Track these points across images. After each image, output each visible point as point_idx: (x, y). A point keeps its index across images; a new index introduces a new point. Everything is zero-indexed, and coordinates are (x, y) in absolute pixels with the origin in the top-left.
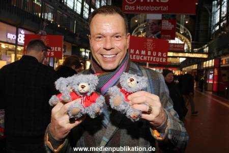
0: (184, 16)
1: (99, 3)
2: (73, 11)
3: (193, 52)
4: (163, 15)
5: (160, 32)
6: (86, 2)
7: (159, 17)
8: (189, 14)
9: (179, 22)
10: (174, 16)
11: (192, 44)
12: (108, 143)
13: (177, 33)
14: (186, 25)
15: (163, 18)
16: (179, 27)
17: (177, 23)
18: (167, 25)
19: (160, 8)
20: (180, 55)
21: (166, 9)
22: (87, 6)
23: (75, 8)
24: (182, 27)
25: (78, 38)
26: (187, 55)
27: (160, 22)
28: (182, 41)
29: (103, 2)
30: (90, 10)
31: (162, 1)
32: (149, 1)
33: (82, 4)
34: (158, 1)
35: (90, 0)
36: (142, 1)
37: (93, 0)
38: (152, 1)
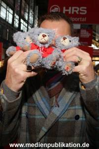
1: (27, 14)
2: (5, 21)
4: (81, 25)
6: (17, 14)
9: (95, 32)
10: (91, 26)
12: (46, 133)
13: (93, 40)
15: (82, 28)
16: (95, 35)
17: (94, 32)
18: (85, 34)
19: (80, 20)
20: (97, 59)
21: (84, 19)
22: (17, 17)
23: (7, 19)
28: (97, 47)
29: (31, 14)
30: (19, 21)
31: (81, 13)
32: (70, 13)
33: (13, 15)
34: (77, 13)
35: (20, 12)
36: (64, 12)
37: (22, 12)
38: (73, 13)
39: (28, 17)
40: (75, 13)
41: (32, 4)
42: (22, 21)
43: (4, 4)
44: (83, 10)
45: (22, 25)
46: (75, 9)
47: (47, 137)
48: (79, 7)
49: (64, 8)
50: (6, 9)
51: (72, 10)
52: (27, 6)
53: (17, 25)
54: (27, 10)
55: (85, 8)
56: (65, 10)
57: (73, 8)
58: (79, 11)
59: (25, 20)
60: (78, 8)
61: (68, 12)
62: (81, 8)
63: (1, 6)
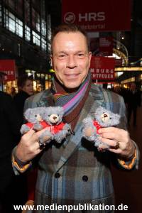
0: (120, 33)
1: (39, 25)
2: (15, 35)
3: (130, 66)
4: (100, 33)
5: (98, 50)
6: (28, 26)
7: (96, 35)
8: (124, 31)
9: (116, 39)
10: (110, 33)
11: (129, 58)
12: (65, 163)
13: (114, 50)
14: (122, 41)
16: (116, 43)
17: (114, 40)
18: (105, 42)
19: (98, 27)
20: (119, 69)
21: (103, 27)
22: (28, 29)
23: (17, 31)
24: (119, 43)
26: (125, 69)
27: (97, 40)
28: (119, 56)
29: (43, 24)
30: (31, 33)
31: (99, 20)
32: (86, 20)
33: (24, 27)
34: (95, 19)
35: (31, 23)
36: (80, 20)
37: (33, 23)
38: (90, 20)
39: (41, 28)
40: (92, 19)
41: (43, 13)
42: (34, 33)
43: (13, 16)
44: (101, 16)
45: (34, 37)
46: (92, 15)
48: (97, 13)
49: (80, 15)
50: (15, 21)
51: (88, 17)
52: (38, 16)
53: (28, 38)
54: (39, 21)
55: (103, 13)
56: (80, 17)
57: (90, 14)
58: (97, 18)
59: (37, 32)
60: (95, 14)
62: (98, 14)
63: (9, 17)
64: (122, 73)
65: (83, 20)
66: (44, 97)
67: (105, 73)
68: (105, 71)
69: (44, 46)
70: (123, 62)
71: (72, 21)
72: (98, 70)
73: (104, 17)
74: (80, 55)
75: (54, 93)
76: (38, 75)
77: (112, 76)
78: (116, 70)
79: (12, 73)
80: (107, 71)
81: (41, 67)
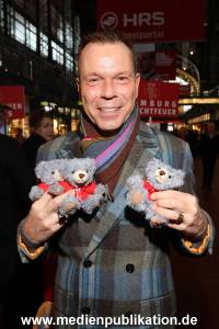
1: (61, 32)
2: (24, 47)
3: (202, 96)
4: (156, 45)
6: (45, 33)
7: (150, 47)
8: (194, 41)
9: (181, 54)
10: (171, 45)
11: (201, 84)
13: (178, 70)
14: (190, 57)
15: (158, 49)
16: (181, 60)
17: (179, 56)
18: (163, 59)
19: (153, 35)
20: (186, 101)
22: (45, 38)
23: (28, 42)
24: (186, 60)
25: (37, 87)
26: (195, 101)
27: (152, 55)
28: (186, 80)
29: (67, 31)
30: (49, 44)
31: (155, 24)
32: (135, 24)
33: (38, 35)
34: (148, 24)
35: (49, 28)
36: (125, 24)
37: (53, 29)
38: (140, 24)
39: (64, 36)
40: (144, 23)
41: (69, 14)
42: (53, 44)
43: (21, 19)
44: (158, 18)
45: (54, 52)
46: (145, 17)
47: (100, 251)
48: (151, 14)
49: (125, 16)
50: (25, 26)
51: (138, 19)
52: (61, 18)
53: (45, 52)
54: (61, 25)
55: (161, 13)
56: (126, 20)
57: (140, 15)
58: (152, 21)
59: (58, 43)
60: (149, 15)
61: (132, 23)
62: (154, 14)
63: (15, 20)
64: (190, 107)
65: (130, 24)
66: (67, 143)
67: (163, 107)
68: (163, 104)
69: (69, 65)
70: (192, 91)
71: (113, 25)
72: (152, 103)
73: (162, 19)
74: (122, 78)
75: (82, 137)
76: (61, 110)
77: (174, 111)
78: (180, 102)
79: (20, 106)
80: (167, 103)
81: (64, 97)
